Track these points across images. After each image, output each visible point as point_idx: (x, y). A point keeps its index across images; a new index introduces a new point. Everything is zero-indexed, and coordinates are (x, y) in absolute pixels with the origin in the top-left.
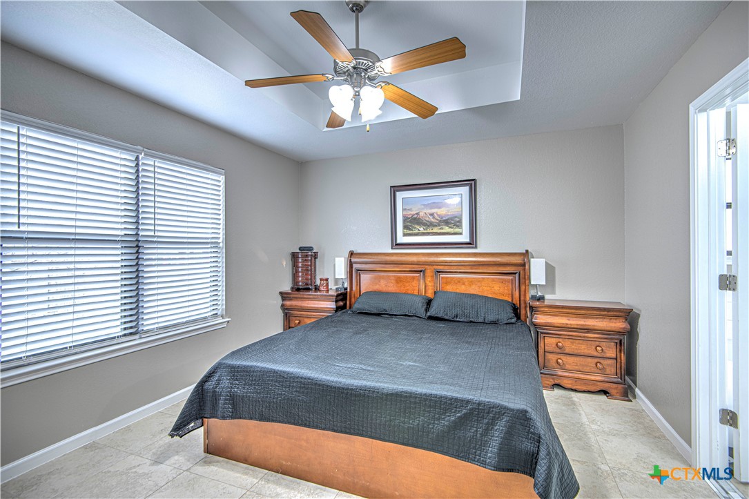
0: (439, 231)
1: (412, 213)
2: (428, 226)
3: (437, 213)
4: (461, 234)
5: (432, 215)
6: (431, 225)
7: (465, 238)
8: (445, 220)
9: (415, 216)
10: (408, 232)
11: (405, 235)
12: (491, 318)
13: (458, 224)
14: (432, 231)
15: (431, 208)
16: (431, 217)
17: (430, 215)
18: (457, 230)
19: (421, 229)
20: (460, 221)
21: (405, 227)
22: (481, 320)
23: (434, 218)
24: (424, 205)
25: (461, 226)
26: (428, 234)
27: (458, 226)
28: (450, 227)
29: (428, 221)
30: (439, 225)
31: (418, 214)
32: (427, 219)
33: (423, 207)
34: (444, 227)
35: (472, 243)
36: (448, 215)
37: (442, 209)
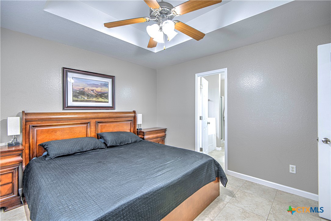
0: (97, 100)
1: (80, 88)
2: (90, 97)
3: (95, 90)
4: (108, 102)
5: (93, 90)
6: (92, 96)
7: (110, 104)
8: (100, 95)
9: (82, 90)
10: (76, 99)
11: (74, 101)
12: (134, 140)
13: (107, 97)
14: (92, 100)
15: (92, 87)
16: (92, 92)
17: (92, 90)
18: (106, 100)
19: (86, 98)
20: (108, 96)
21: (74, 96)
22: (130, 142)
23: (93, 92)
24: (88, 84)
25: (108, 98)
26: (90, 101)
27: (106, 98)
28: (102, 99)
29: (90, 94)
30: (97, 97)
31: (83, 89)
32: (89, 92)
33: (87, 85)
34: (99, 98)
35: (113, 107)
36: (102, 92)
37: (99, 88)
